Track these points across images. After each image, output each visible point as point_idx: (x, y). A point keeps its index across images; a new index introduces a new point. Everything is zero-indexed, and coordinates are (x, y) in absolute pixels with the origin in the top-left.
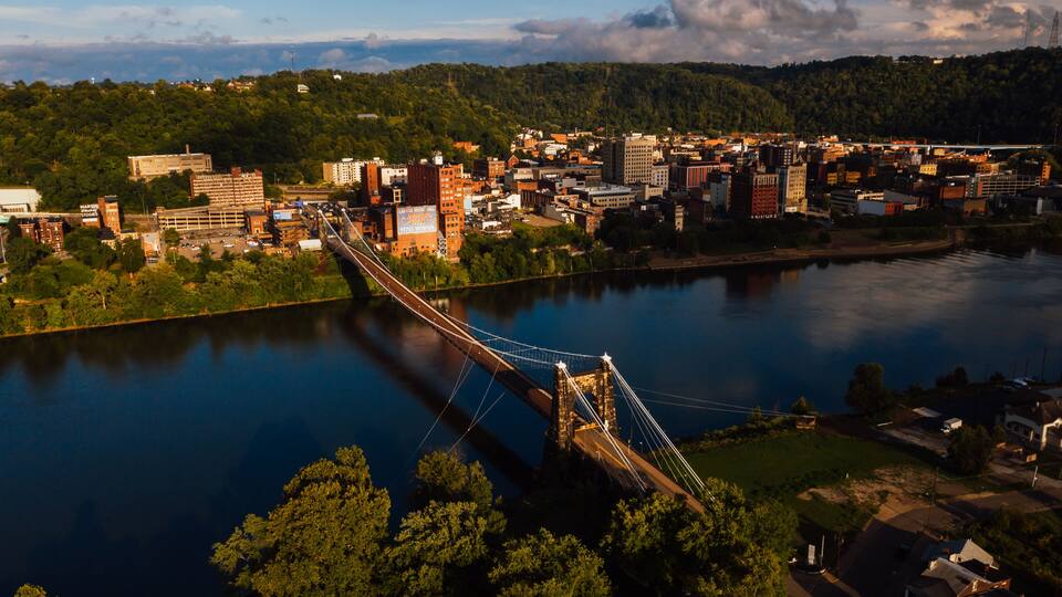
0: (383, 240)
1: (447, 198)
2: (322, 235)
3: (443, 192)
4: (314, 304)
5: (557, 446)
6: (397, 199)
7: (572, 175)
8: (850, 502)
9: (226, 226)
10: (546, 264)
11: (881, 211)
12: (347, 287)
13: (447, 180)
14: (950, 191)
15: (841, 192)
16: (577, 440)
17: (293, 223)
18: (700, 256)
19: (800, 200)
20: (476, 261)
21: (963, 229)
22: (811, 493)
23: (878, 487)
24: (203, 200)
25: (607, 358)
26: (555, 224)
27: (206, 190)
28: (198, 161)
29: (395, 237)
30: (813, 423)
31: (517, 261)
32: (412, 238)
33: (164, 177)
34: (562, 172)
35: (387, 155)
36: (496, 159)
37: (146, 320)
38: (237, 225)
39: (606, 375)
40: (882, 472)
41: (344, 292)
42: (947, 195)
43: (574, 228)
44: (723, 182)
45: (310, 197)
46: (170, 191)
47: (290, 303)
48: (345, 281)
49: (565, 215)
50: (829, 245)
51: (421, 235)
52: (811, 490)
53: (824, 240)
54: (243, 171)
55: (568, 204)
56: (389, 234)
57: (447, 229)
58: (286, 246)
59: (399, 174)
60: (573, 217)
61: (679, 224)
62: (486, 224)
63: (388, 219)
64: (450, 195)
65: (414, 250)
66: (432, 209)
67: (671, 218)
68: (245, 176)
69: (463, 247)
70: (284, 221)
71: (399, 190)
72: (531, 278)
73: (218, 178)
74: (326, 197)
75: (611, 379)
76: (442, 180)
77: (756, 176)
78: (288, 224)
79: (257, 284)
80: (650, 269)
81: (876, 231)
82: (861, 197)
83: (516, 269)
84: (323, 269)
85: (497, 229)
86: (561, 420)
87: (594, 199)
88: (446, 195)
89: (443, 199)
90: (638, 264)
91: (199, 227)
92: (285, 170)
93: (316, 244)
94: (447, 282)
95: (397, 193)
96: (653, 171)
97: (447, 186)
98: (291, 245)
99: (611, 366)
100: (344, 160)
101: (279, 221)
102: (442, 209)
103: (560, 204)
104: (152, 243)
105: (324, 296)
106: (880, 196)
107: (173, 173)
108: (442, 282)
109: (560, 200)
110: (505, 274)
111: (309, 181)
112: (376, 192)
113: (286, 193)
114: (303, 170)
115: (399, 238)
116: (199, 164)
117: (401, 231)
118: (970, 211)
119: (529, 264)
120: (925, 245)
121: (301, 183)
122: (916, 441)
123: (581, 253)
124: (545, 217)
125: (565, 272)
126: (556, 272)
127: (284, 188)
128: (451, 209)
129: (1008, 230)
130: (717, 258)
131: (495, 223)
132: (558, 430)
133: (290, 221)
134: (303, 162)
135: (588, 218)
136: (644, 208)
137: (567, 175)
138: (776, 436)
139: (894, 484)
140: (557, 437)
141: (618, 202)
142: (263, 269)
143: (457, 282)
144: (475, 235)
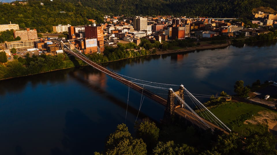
0: (81, 49)
1: (99, 36)
2: (62, 48)
3: (98, 35)
4: (64, 69)
5: (170, 113)
6: (81, 37)
7: (126, 28)
8: (259, 124)
9: (29, 46)
10: (129, 54)
11: (209, 36)
12: (73, 64)
13: (99, 31)
14: (224, 30)
15: (198, 32)
16: (175, 111)
17: (53, 45)
18: (168, 50)
19: (188, 34)
20: (110, 55)
21: (230, 40)
22: (247, 122)
23: (263, 118)
24: (19, 39)
25: (182, 86)
26: (128, 43)
27: (19, 35)
28: (14, 26)
29: (85, 48)
30: (231, 99)
31: (121, 54)
32: (90, 48)
33: (4, 32)
34: (123, 27)
35: (70, 23)
36: (103, 24)
37: (11, 78)
38: (32, 46)
39: (182, 91)
40: (260, 113)
41: (72, 65)
42: (224, 32)
43: (133, 44)
44: (168, 29)
45: (52, 36)
46: (8, 36)
47: (56, 70)
48: (72, 62)
49: (130, 40)
50: (200, 46)
51: (93, 47)
52: (246, 121)
53: (199, 44)
54: (31, 29)
55: (130, 37)
56: (83, 47)
57: (100, 45)
58: (52, 52)
59: (80, 29)
60: (132, 40)
61: (160, 40)
62: (110, 43)
63: (82, 43)
64: (100, 35)
65: (91, 52)
66: (96, 39)
67: (158, 39)
68: (31, 31)
69: (105, 51)
70: (50, 44)
71: (82, 34)
72: (125, 58)
73: (22, 31)
74: (57, 36)
76: (98, 31)
77: (179, 28)
78: (52, 45)
79: (46, 65)
80: (156, 54)
81: (210, 42)
82: (203, 33)
83: (121, 56)
84: (65, 59)
85: (113, 45)
86: (171, 106)
87: (136, 35)
88: (99, 35)
89: (98, 36)
90: (153, 53)
91: (20, 47)
92: (42, 29)
93: (61, 51)
94: (102, 61)
95: (81, 35)
96: (148, 27)
97: (99, 33)
98: (54, 52)
100: (59, 25)
101: (49, 45)
102: (98, 39)
103: (128, 37)
104: (8, 53)
105: (66, 67)
106: (208, 32)
107: (7, 30)
108: (101, 61)
109: (127, 36)
110: (118, 58)
111: (50, 31)
112: (74, 35)
113: (44, 36)
114: (47, 28)
115: (86, 49)
116: (15, 27)
117: (87, 46)
118: (230, 36)
119: (124, 55)
120: (223, 45)
121: (47, 32)
122: (260, 102)
123: (137, 51)
124: (124, 41)
125: (134, 56)
126: (131, 56)
127: (43, 34)
128: (101, 39)
129: (241, 40)
130: (173, 51)
131: (112, 43)
132: (170, 108)
133: (52, 44)
134: (47, 26)
135: (137, 41)
136: (150, 37)
137: (124, 28)
138: (224, 104)
139: (266, 117)
140: (170, 110)
141: (142, 36)
142: (48, 60)
143: (105, 61)
144: (107, 47)
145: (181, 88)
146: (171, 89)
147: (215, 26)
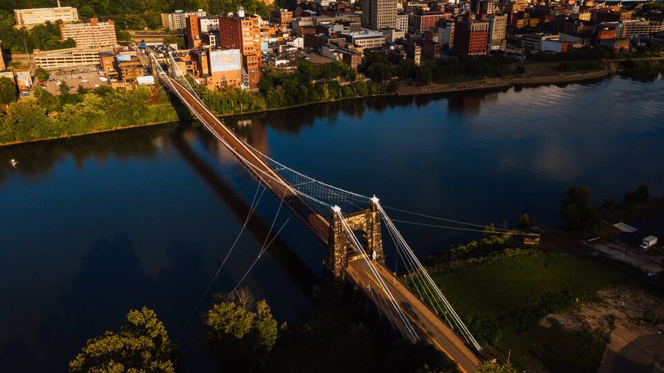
0: (201, 76)
1: (248, 44)
2: (155, 73)
3: (244, 39)
4: (150, 126)
5: (333, 275)
6: (213, 43)
7: (340, 22)
8: (585, 331)
9: (86, 63)
10: (322, 93)
11: (557, 48)
12: (174, 112)
13: (248, 29)
14: (606, 33)
15: (530, 35)
16: (350, 269)
17: (133, 64)
18: (433, 84)
19: (502, 41)
20: (271, 92)
21: (615, 62)
22: (550, 320)
23: (604, 312)
24: (71, 43)
25: (375, 200)
26: (329, 61)
27: (72, 36)
28: (67, 13)
29: (210, 74)
30: (538, 240)
31: (301, 91)
32: (223, 75)
33: (41, 25)
34: (333, 20)
35: (207, 5)
36: (286, 10)
37: (19, 142)
38: (94, 63)
39: (374, 214)
40: (604, 293)
41: (172, 116)
42: (603, 36)
43: (342, 65)
44: (448, 28)
45: (152, 39)
46: (44, 37)
47: (131, 126)
48: (173, 108)
49: (335, 54)
50: (523, 75)
51: (229, 72)
52: (550, 315)
53: (521, 71)
54: (100, 21)
55: (338, 45)
56: (205, 71)
57: (249, 67)
58: (127, 81)
59: (214, 24)
60: (341, 55)
61: (417, 59)
62: (278, 62)
63: (204, 59)
64: (250, 41)
65: (224, 83)
66: (237, 52)
67: (411, 56)
68: (101, 25)
69: (261, 81)
70: (125, 62)
71: (214, 36)
72: (311, 103)
73: (81, 26)
74: (162, 39)
75: (379, 217)
76: (244, 29)
77: (472, 24)
78: (128, 64)
79: (104, 113)
80: (398, 95)
81: (555, 64)
82: (544, 38)
83: (300, 97)
84: (156, 99)
85: (286, 66)
86: (336, 254)
87: (357, 41)
88: (247, 41)
89: (245, 44)
90: (388, 91)
91: (66, 65)
92: (133, 20)
93: (146, 80)
94: (250, 108)
95: (212, 38)
96: (398, 19)
97: (248, 34)
98: (131, 81)
99: (379, 207)
100: (177, 11)
101: (121, 62)
102: (245, 52)
103: (332, 46)
104: (24, 79)
105: (156, 120)
106: (556, 38)
107: (48, 23)
108: (246, 108)
109: (332, 43)
110: (292, 101)
111: (152, 27)
112: (198, 37)
113: (134, 37)
114: (147, 19)
115: (212, 74)
116: (67, 14)
117: (214, 70)
118: (618, 48)
119: (310, 93)
120: (590, 75)
121: (146, 29)
122: (622, 257)
123: (349, 83)
124: (322, 56)
125: (336, 98)
126: (330, 98)
127: (132, 33)
128: (251, 51)
129: (646, 63)
130: (445, 86)
131: (284, 62)
132: (334, 262)
133: (130, 62)
134: (146, 13)
135: (353, 57)
136: (392, 48)
137: (337, 22)
138: (510, 255)
139: (616, 308)
140: (333, 268)
141: (374, 43)
142: (108, 101)
143: (257, 108)
144: (270, 71)
145: (371, 206)
146: (337, 209)
147: (588, 19)
